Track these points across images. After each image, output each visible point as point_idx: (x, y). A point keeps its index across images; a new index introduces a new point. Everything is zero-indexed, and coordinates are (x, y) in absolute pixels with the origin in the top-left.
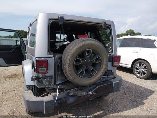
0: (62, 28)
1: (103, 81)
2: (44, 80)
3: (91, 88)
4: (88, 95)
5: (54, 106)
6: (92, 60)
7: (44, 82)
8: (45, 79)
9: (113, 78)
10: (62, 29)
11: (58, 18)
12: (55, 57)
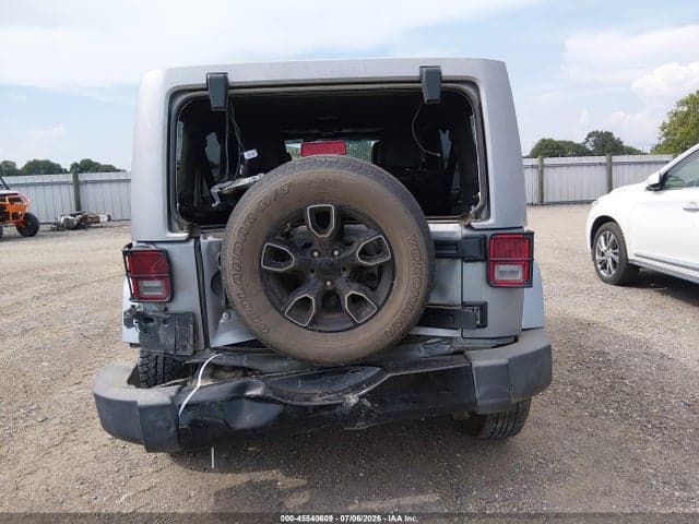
0: (234, 121)
1: (438, 351)
2: (162, 325)
3: (362, 376)
4: (336, 405)
5: (173, 429)
6: (349, 253)
7: (161, 332)
8: (165, 321)
9: (495, 342)
10: (231, 125)
11: (205, 82)
12: (202, 240)
